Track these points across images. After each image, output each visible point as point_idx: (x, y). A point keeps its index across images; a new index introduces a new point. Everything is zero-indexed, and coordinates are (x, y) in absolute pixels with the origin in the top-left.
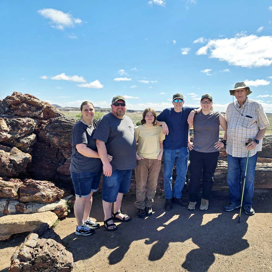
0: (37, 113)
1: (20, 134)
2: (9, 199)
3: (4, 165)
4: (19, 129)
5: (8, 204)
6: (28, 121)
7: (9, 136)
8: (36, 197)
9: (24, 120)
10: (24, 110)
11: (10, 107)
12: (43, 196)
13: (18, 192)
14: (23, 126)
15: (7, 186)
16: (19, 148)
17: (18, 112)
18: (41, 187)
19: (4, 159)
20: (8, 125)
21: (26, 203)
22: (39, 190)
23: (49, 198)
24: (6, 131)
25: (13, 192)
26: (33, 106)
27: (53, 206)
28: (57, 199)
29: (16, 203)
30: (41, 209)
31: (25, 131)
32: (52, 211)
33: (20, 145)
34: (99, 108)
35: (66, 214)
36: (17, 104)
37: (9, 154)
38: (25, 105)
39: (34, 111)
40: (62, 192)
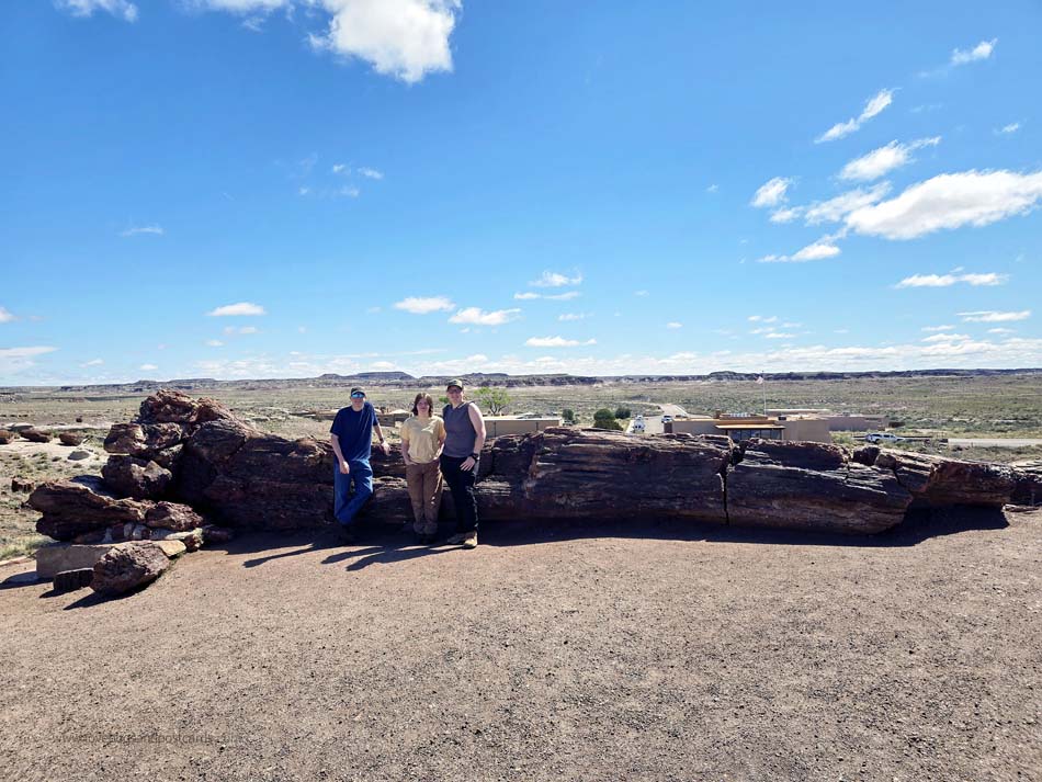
0: (184, 417)
1: (159, 444)
2: (135, 522)
3: (136, 482)
4: (158, 437)
5: (133, 529)
6: (172, 427)
7: (144, 447)
8: (165, 522)
9: (165, 426)
10: (168, 413)
11: (151, 410)
12: (172, 520)
13: (146, 515)
14: (164, 434)
15: (133, 506)
16: (158, 463)
17: (160, 416)
18: (172, 510)
19: (136, 475)
20: (144, 433)
21: (154, 528)
22: (169, 514)
23: (180, 525)
24: (140, 441)
25: (140, 513)
26: (179, 407)
27: (185, 534)
28: (191, 527)
29: (143, 528)
30: (168, 537)
31: (167, 440)
32: (182, 540)
33: (160, 458)
34: (505, 375)
35: (197, 545)
36: (160, 405)
37: (143, 469)
38: (169, 407)
39: (180, 414)
40: (199, 518)
